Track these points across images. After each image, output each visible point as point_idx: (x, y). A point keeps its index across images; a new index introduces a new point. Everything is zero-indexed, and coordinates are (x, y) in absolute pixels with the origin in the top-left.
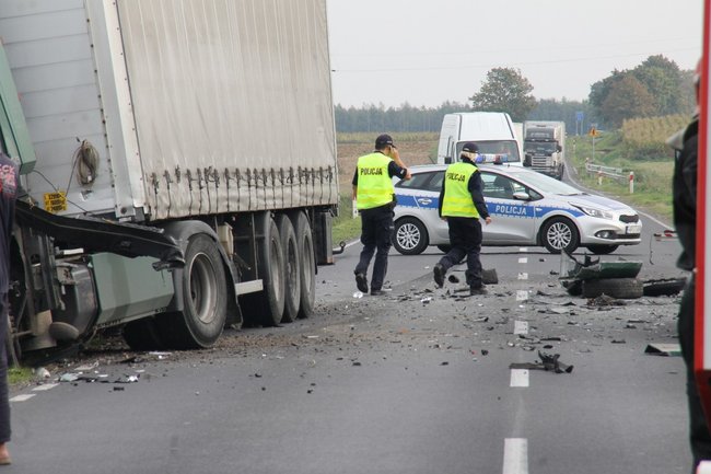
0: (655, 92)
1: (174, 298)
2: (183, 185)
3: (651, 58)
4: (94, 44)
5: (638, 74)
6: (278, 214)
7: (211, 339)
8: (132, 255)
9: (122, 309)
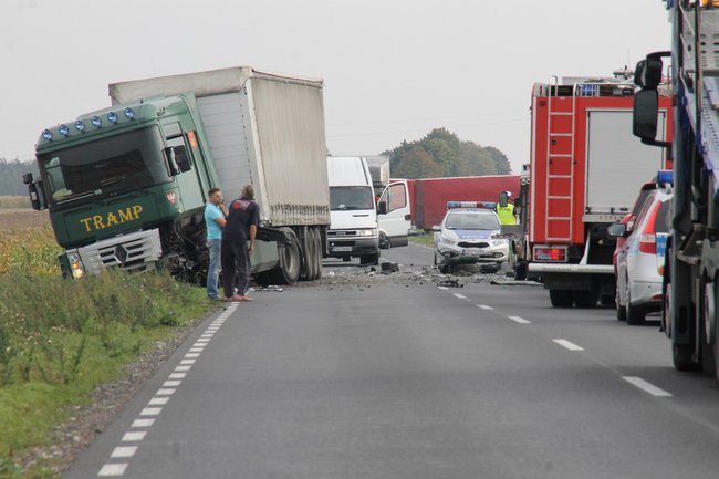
0: (438, 161)
1: (279, 262)
2: (280, 211)
3: (434, 131)
4: (248, 149)
5: (425, 145)
6: (309, 226)
7: (292, 281)
8: (268, 241)
9: (259, 266)
